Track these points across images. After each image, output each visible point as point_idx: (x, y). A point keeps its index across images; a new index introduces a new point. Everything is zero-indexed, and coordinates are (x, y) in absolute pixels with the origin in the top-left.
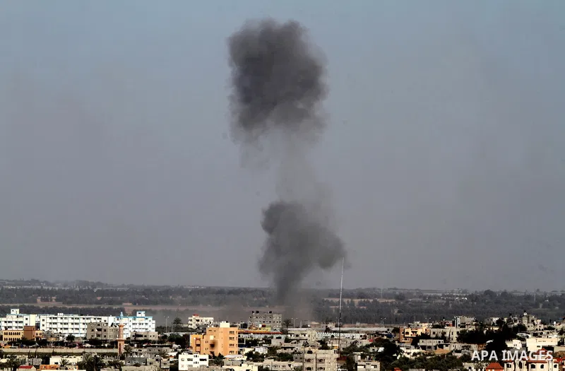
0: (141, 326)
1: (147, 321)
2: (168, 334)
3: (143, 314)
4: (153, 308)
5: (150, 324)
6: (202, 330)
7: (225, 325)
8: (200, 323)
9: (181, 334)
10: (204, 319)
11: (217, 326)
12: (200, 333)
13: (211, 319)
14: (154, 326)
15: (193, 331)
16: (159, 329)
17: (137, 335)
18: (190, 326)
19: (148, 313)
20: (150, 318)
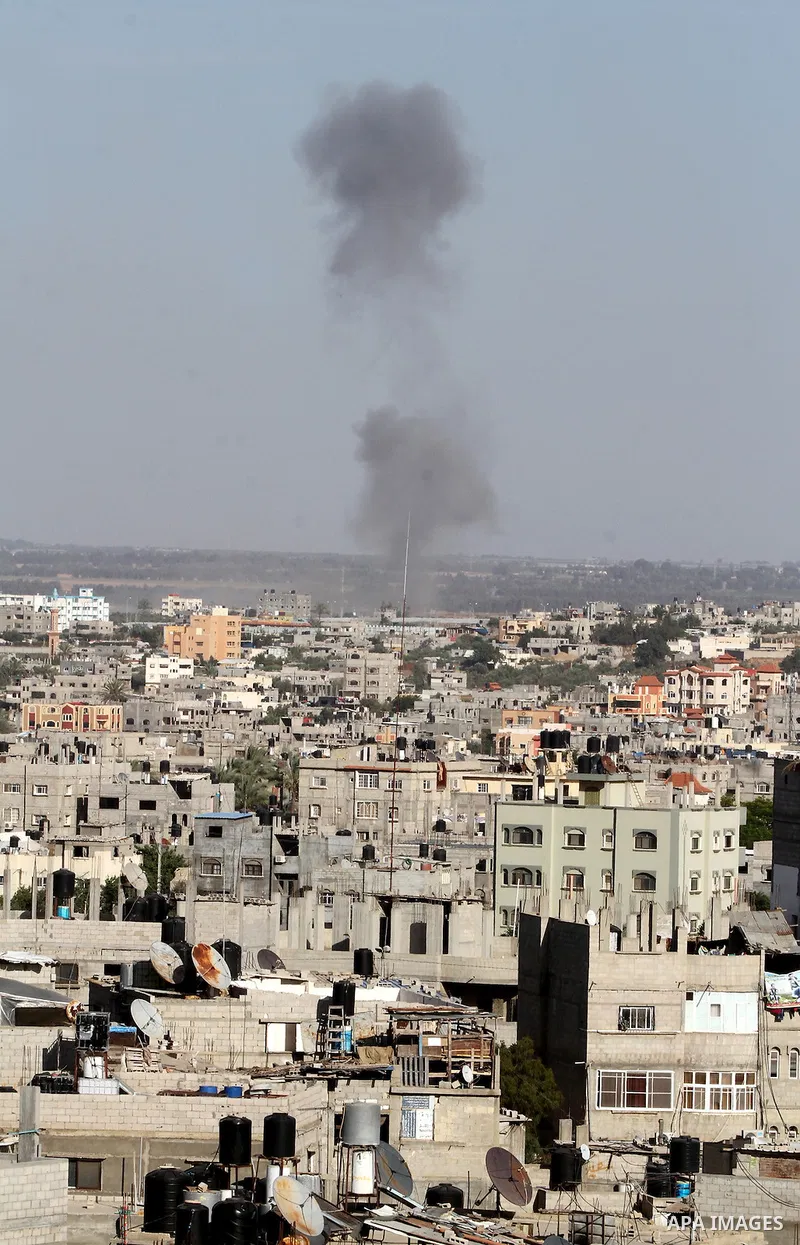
0: (86, 612)
1: (95, 604)
2: (129, 625)
3: (89, 592)
4: (106, 583)
5: (100, 608)
6: (184, 619)
7: (220, 612)
8: (179, 607)
9: (150, 625)
10: (187, 601)
11: (208, 613)
12: (179, 624)
13: (197, 602)
14: (107, 612)
15: (168, 619)
16: (113, 617)
17: (79, 626)
18: (164, 613)
19: (99, 591)
20: (101, 600)
